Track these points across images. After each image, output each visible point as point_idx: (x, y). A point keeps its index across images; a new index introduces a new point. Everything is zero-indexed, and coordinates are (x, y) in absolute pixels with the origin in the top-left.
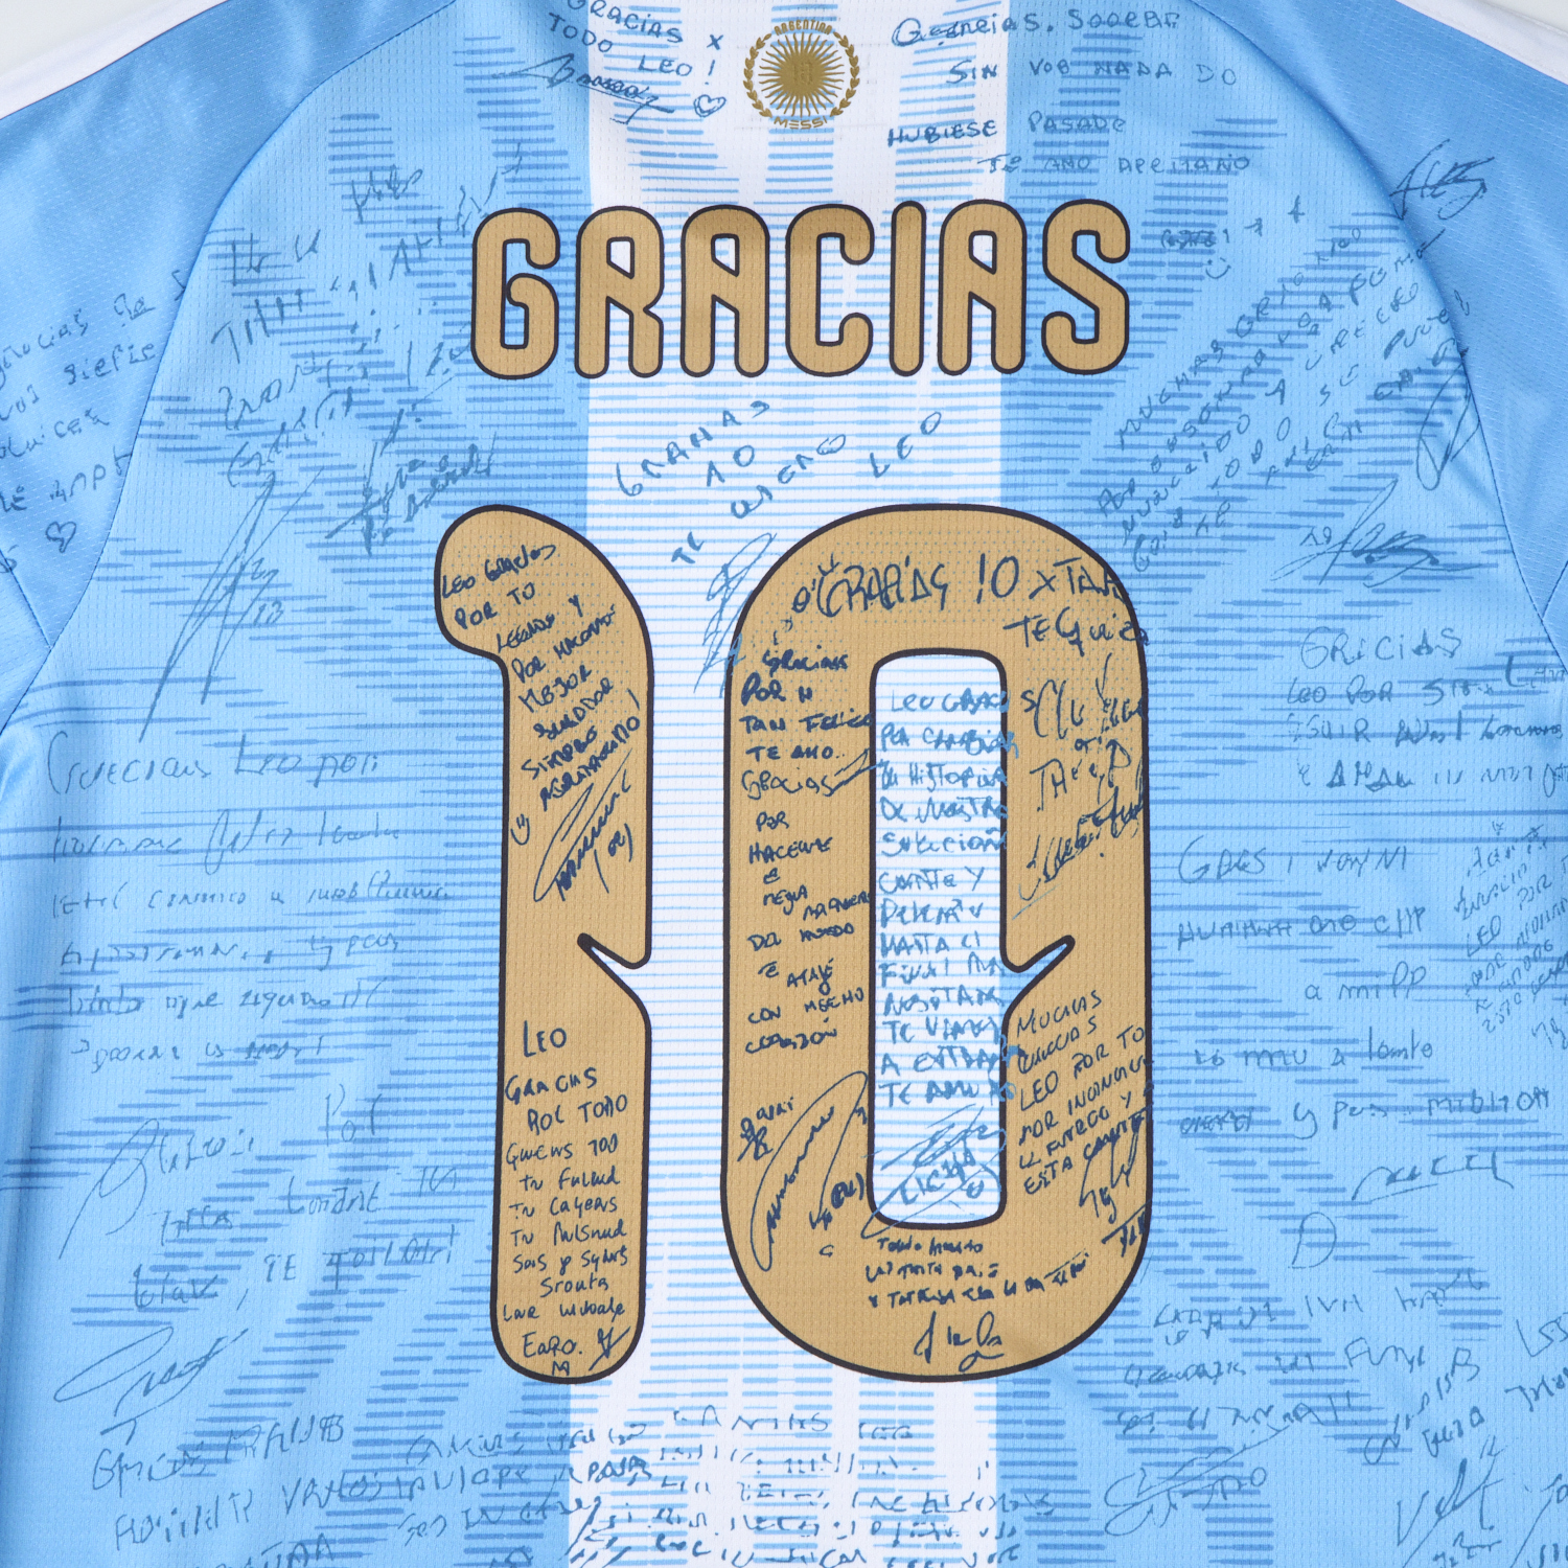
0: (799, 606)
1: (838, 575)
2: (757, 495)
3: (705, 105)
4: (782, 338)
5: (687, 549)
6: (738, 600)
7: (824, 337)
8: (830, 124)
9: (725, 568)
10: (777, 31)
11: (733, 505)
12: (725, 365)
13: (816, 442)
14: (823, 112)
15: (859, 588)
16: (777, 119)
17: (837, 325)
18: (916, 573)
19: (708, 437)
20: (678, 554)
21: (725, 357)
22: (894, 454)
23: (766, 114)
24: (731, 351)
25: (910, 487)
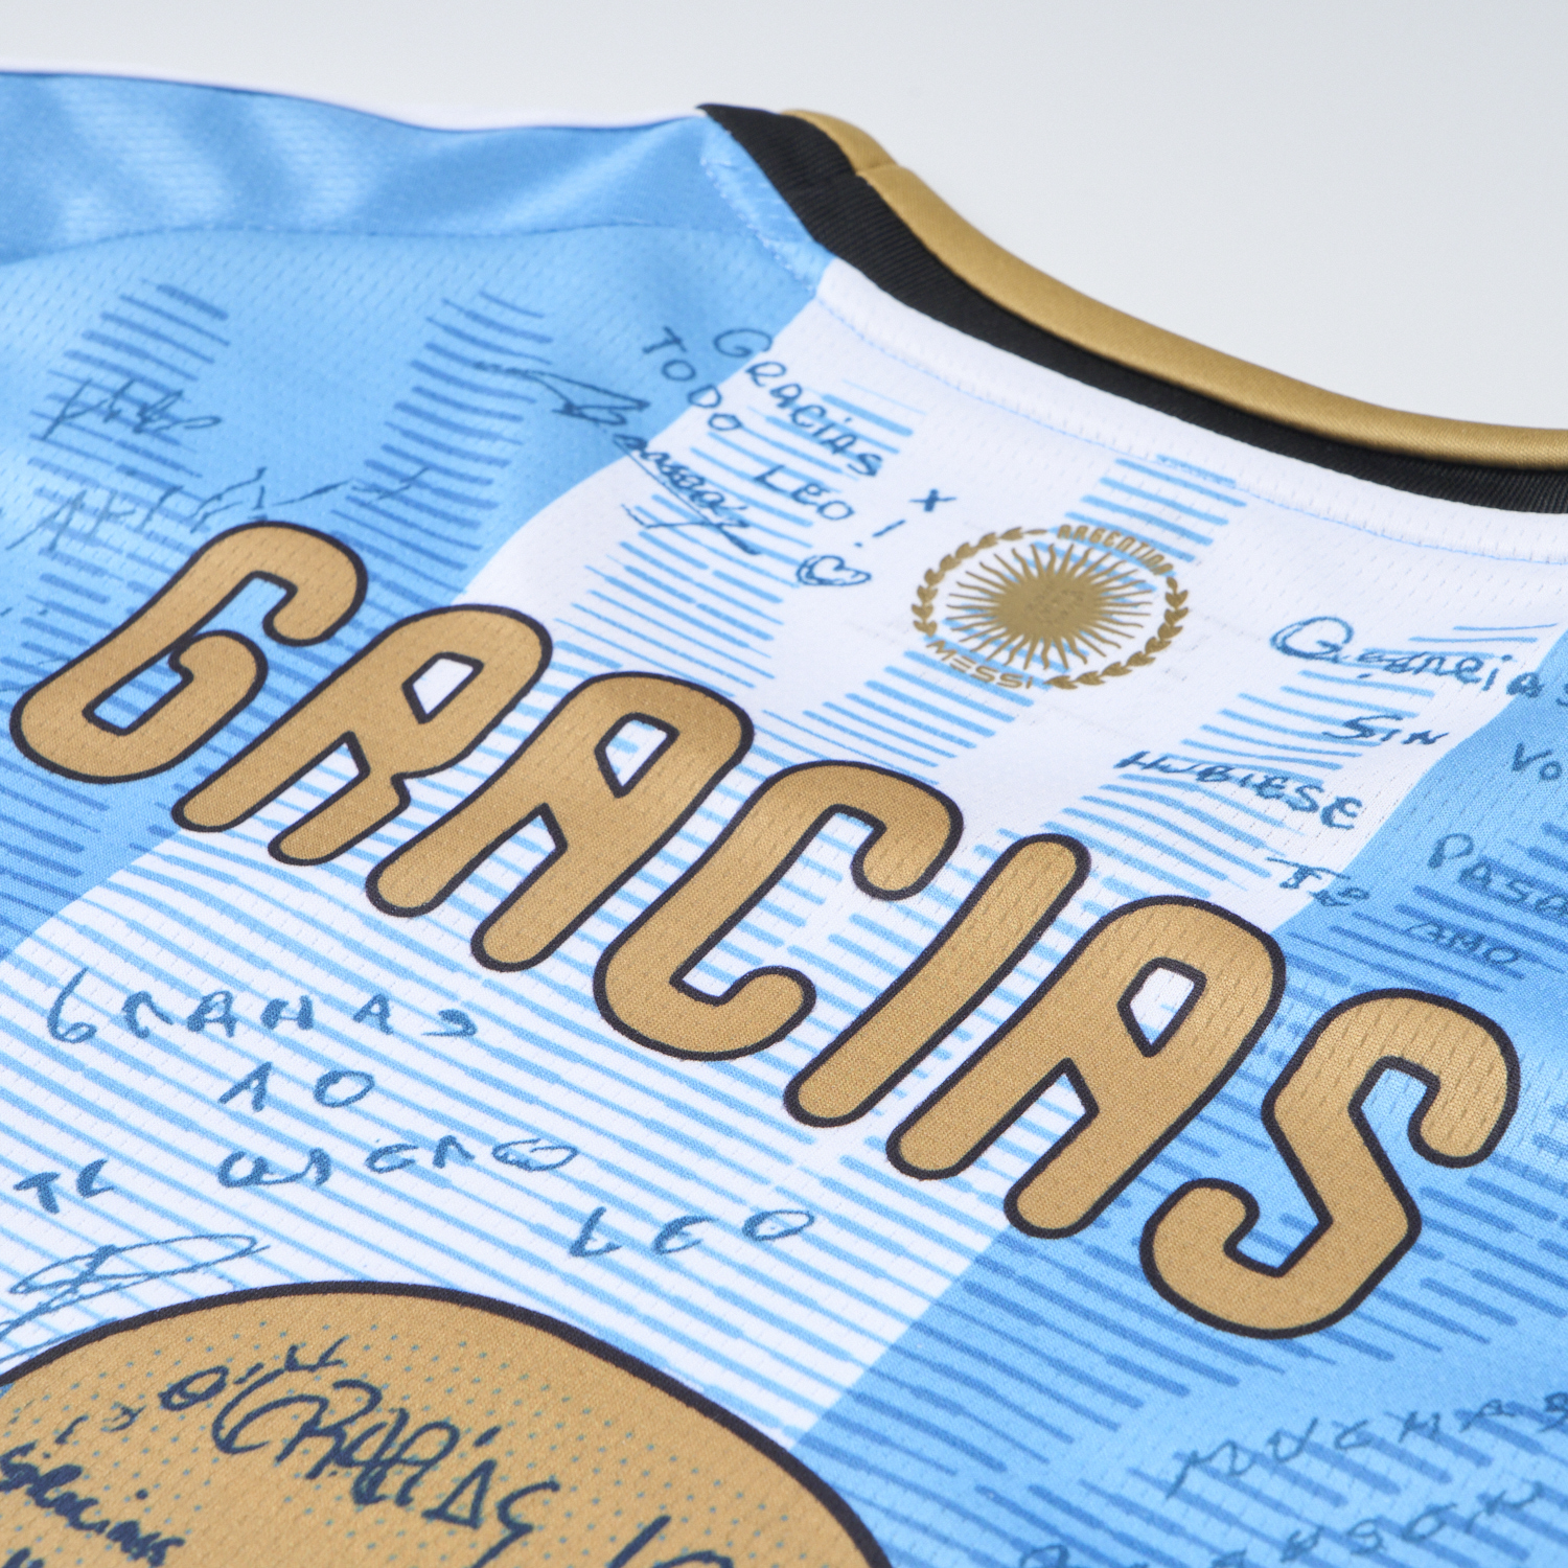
0: (177, 1397)
1: (319, 1384)
2: (298, 1162)
3: (824, 570)
4: (609, 934)
5: (67, 1181)
6: (70, 1321)
7: (694, 978)
8: (1034, 692)
9: (107, 1252)
10: (1063, 531)
11: (237, 1156)
12: (455, 922)
13: (504, 1134)
14: (1036, 669)
15: (336, 1431)
16: (940, 645)
17: (740, 969)
18: (486, 1469)
19: (305, 1019)
20: (42, 1184)
21: (469, 909)
22: (648, 1235)
23: (927, 628)
24: (490, 904)
25: (627, 1309)
